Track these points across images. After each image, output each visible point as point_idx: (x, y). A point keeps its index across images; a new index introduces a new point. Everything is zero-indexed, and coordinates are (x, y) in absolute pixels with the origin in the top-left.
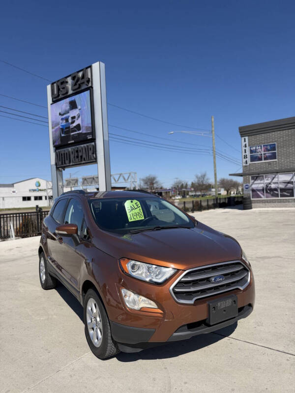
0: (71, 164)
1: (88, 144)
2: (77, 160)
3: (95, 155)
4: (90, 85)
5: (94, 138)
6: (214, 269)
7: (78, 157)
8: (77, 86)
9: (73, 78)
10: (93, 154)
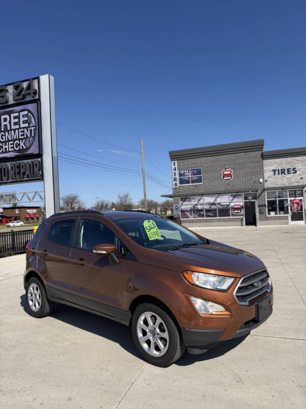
0: (9, 181)
1: (33, 160)
2: (18, 177)
3: (41, 172)
4: (37, 97)
5: (41, 153)
6: (254, 276)
7: (19, 173)
8: (21, 97)
9: (16, 88)
10: (39, 170)
